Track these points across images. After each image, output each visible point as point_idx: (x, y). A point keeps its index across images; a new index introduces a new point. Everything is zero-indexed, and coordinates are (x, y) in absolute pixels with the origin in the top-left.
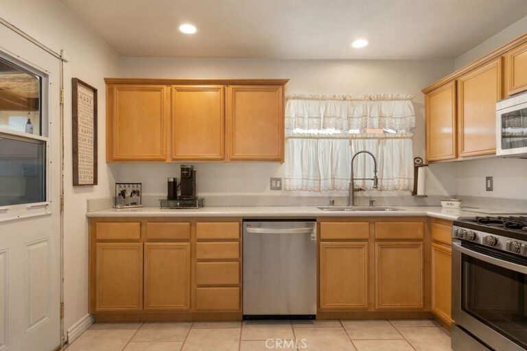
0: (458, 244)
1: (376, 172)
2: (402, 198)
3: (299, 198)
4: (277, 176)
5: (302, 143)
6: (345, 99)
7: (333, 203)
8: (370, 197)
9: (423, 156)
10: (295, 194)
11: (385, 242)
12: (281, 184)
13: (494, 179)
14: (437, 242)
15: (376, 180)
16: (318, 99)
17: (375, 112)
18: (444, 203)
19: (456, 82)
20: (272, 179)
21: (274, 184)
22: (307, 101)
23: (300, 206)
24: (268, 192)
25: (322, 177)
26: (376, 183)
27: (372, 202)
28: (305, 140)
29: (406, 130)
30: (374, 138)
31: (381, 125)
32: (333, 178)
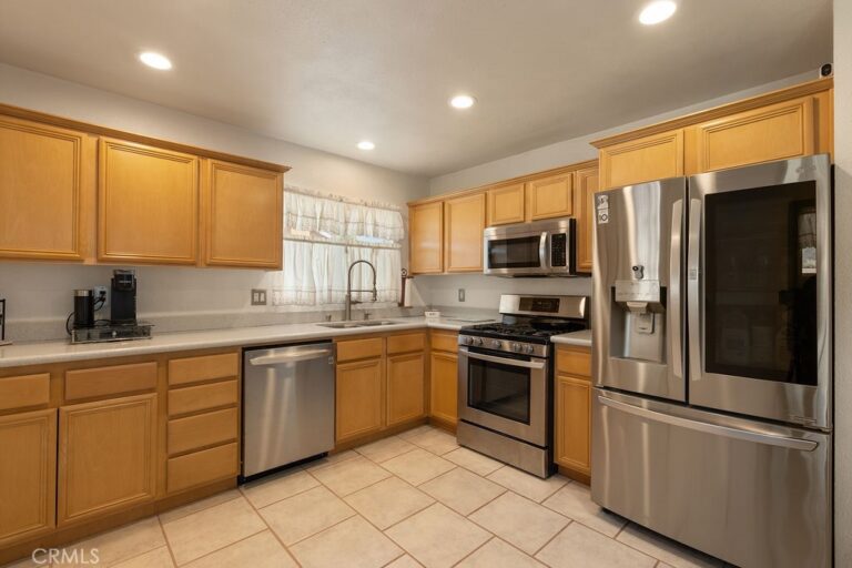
0: (465, 350)
1: (375, 283)
2: (391, 309)
3: (289, 314)
4: (260, 287)
5: (295, 247)
6: (341, 201)
7: (329, 318)
8: (364, 310)
9: (407, 268)
10: (283, 310)
11: (395, 356)
12: (265, 298)
13: (466, 292)
14: (435, 350)
15: (375, 291)
16: (312, 196)
17: (369, 220)
18: (427, 313)
19: (443, 204)
20: (254, 291)
21: (256, 298)
22: (302, 197)
23: (290, 324)
24: (248, 309)
25: (317, 289)
26: (375, 295)
27: (366, 316)
28: (298, 243)
29: (395, 242)
30: (369, 247)
31: (375, 235)
32: (330, 290)
